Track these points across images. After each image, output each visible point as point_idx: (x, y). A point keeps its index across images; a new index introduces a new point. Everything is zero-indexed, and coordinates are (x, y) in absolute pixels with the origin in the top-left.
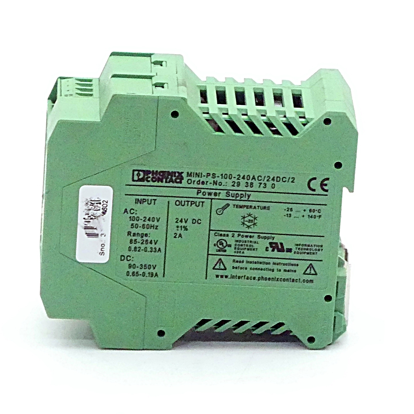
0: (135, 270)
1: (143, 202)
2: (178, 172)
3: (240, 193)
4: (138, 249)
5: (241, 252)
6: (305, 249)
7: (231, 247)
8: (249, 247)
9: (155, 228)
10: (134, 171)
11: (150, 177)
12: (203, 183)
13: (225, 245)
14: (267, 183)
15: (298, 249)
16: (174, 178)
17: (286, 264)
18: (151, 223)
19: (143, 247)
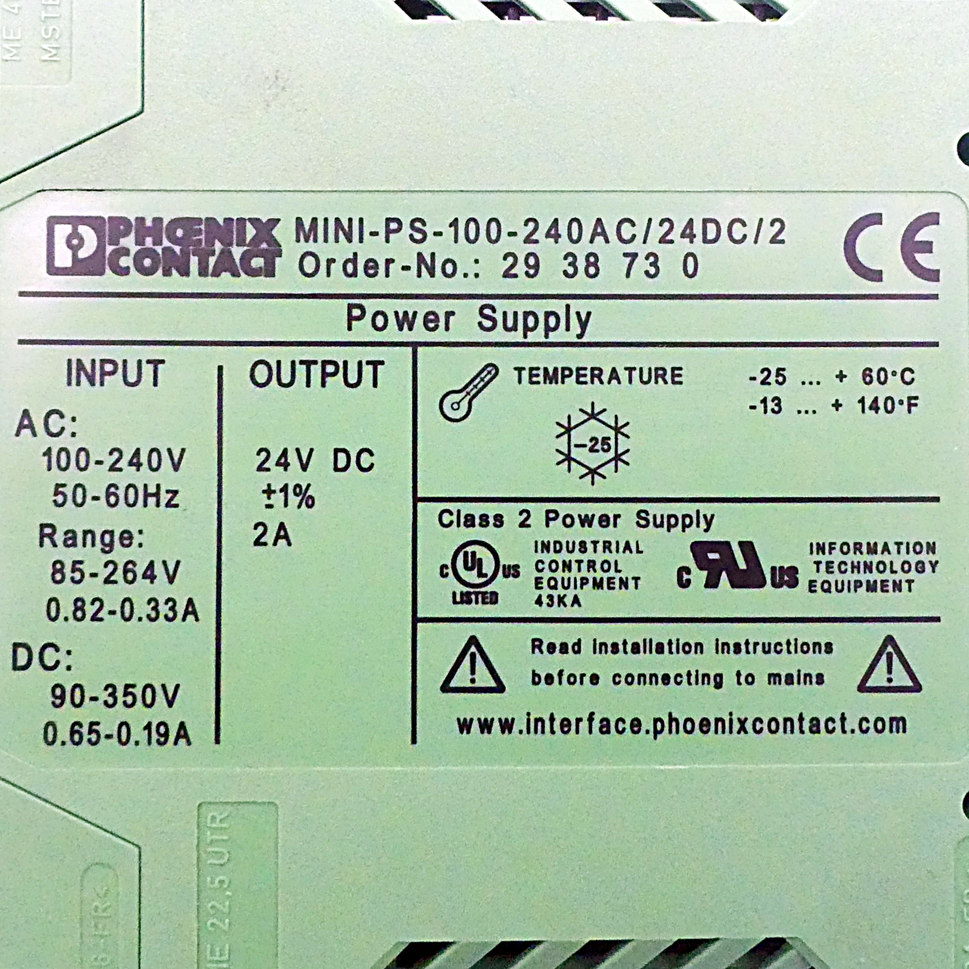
0: (85, 715)
1: (103, 374)
2: (255, 222)
3: (540, 307)
4: (90, 610)
5: (569, 600)
6: (855, 567)
7: (517, 575)
8: (599, 574)
9: (163, 502)
10: (53, 222)
11: (126, 252)
12: (371, 268)
13: (488, 568)
14: (660, 249)
15: (823, 567)
16: (237, 252)
17: (777, 648)
18: (144, 477)
19: (113, 596)
